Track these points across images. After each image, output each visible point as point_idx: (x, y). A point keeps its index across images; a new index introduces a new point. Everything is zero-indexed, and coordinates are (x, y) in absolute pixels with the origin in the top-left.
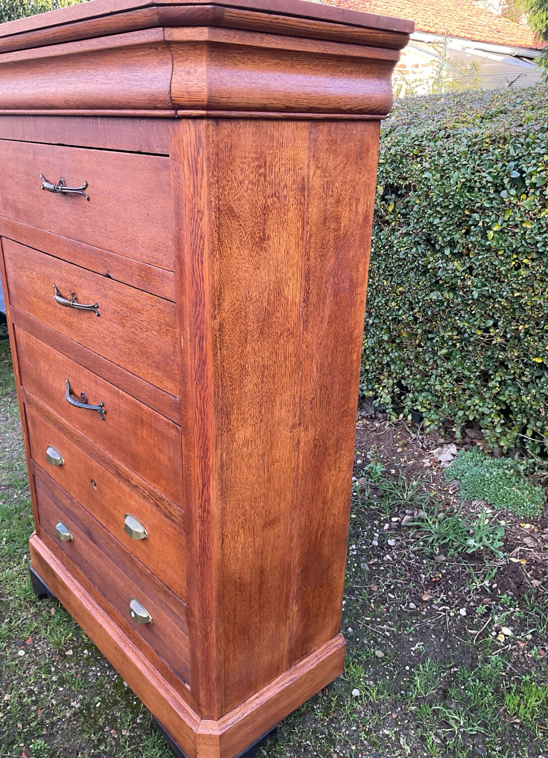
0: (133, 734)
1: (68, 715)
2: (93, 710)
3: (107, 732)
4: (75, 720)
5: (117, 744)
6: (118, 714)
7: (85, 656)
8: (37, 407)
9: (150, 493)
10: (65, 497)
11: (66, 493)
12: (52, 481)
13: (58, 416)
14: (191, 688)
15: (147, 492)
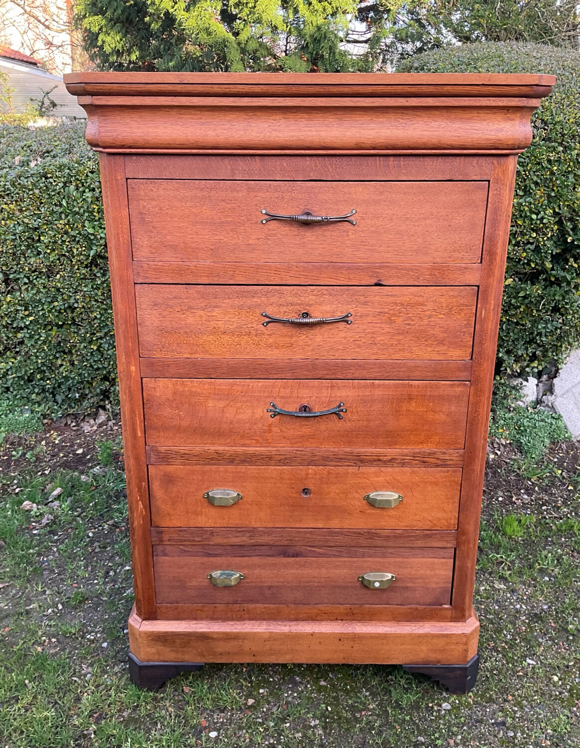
0: (377, 703)
1: (321, 732)
2: (331, 715)
3: (361, 716)
4: (331, 731)
5: (378, 716)
6: (350, 702)
7: (265, 694)
8: (186, 458)
9: (414, 457)
10: (238, 534)
11: (240, 530)
12: (207, 530)
13: (240, 449)
14: (451, 604)
15: (409, 458)
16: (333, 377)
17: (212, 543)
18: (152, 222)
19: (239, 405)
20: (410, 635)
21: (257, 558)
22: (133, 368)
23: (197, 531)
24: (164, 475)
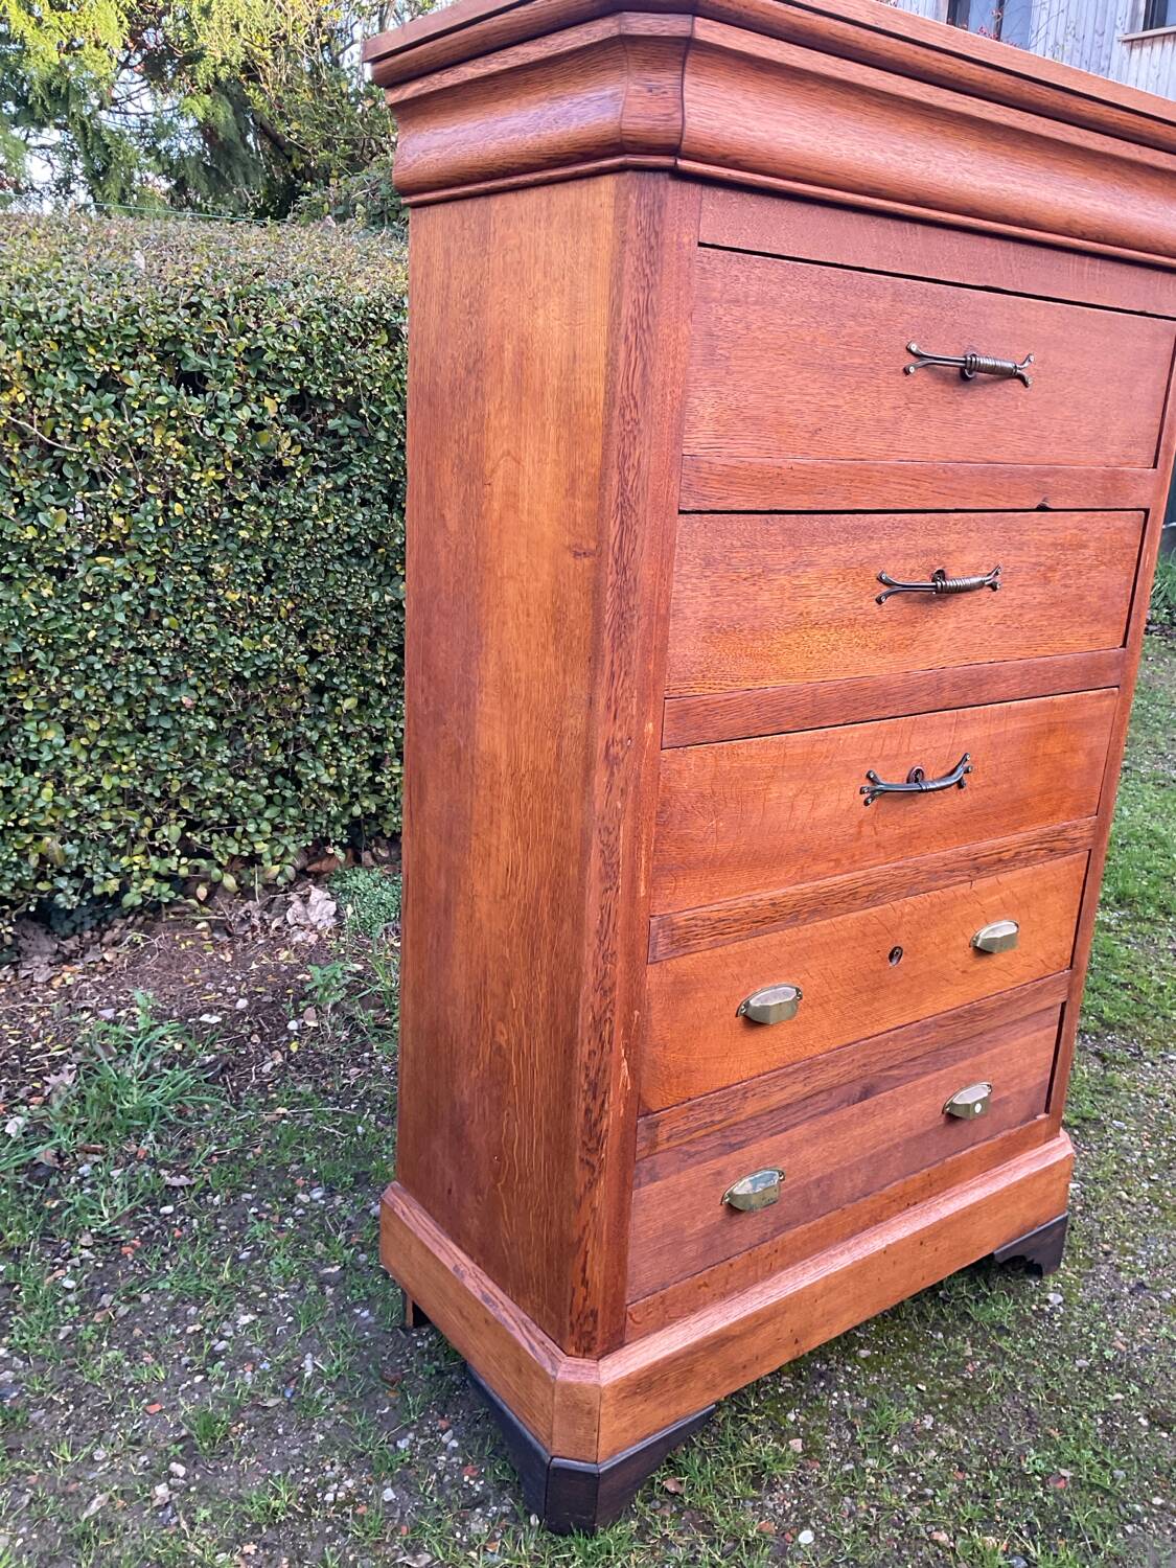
6: (934, 1360)
8: (721, 929)
9: (1041, 843)
10: (787, 1081)
11: (790, 1069)
12: (738, 1090)
13: (807, 887)
14: (1047, 1111)
15: (1035, 847)
16: (961, 703)
17: (743, 1117)
18: (728, 358)
19: (819, 786)
20: (1008, 1189)
21: (806, 1126)
22: (650, 726)
23: (717, 1098)
24: (674, 983)
